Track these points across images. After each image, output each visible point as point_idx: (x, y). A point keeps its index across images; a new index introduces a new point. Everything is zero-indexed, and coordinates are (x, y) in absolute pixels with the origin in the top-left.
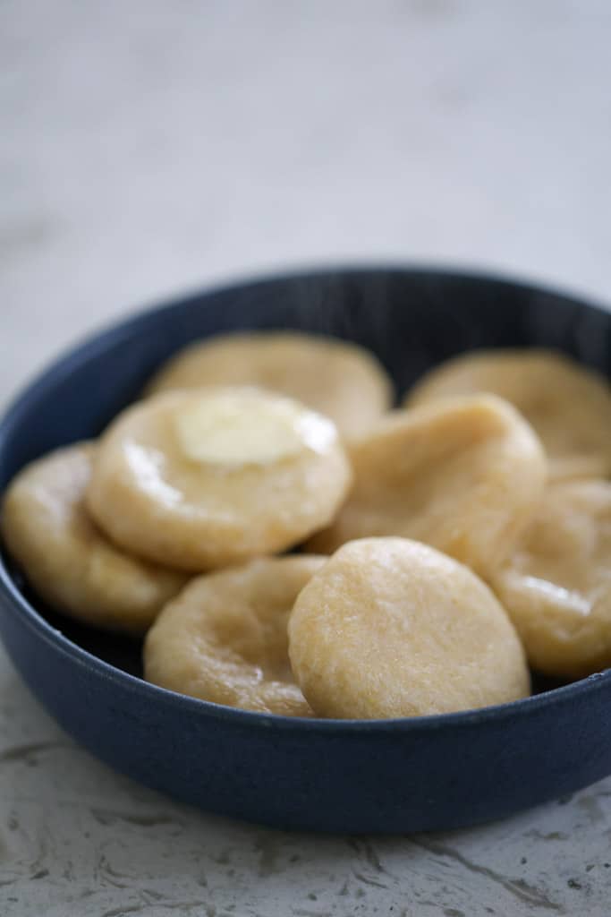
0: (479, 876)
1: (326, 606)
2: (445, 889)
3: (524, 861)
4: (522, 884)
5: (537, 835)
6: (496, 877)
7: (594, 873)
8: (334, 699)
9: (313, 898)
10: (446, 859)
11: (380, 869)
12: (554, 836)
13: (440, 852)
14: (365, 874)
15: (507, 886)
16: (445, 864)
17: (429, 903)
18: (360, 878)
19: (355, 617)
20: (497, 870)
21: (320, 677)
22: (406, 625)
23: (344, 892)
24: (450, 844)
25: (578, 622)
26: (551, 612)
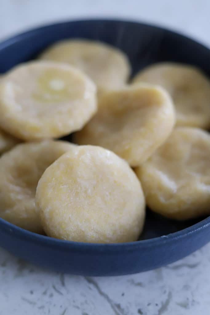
0: (102, 298)
1: (54, 179)
2: (86, 302)
3: (123, 295)
4: (119, 306)
5: (132, 282)
6: (109, 300)
7: (151, 308)
8: (47, 223)
9: (32, 293)
10: (92, 286)
11: (63, 284)
12: (140, 284)
13: (90, 281)
14: (57, 287)
15: (112, 307)
16: (90, 288)
17: (78, 308)
18: (54, 287)
19: (65, 186)
20: (111, 297)
21: (42, 212)
22: (89, 191)
23: (45, 293)
24: (96, 279)
25: (171, 196)
26: (160, 188)
